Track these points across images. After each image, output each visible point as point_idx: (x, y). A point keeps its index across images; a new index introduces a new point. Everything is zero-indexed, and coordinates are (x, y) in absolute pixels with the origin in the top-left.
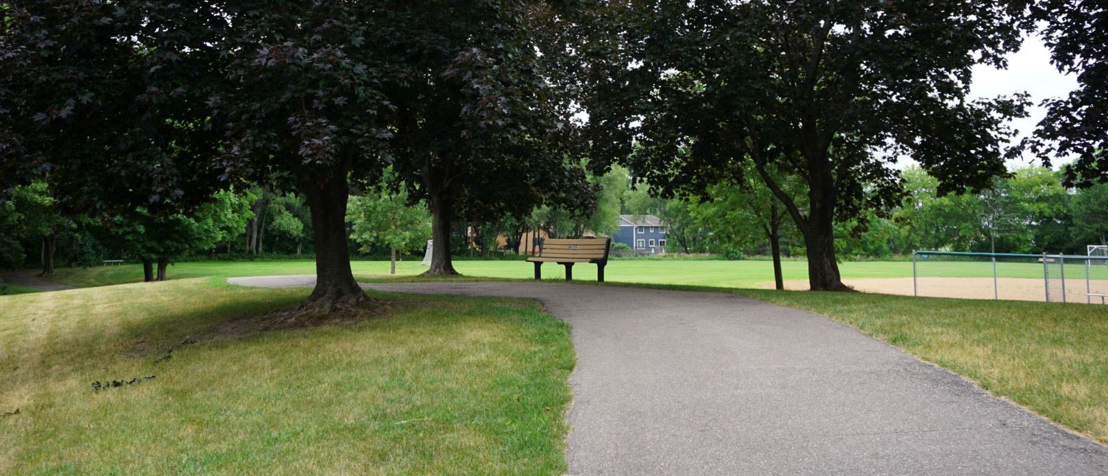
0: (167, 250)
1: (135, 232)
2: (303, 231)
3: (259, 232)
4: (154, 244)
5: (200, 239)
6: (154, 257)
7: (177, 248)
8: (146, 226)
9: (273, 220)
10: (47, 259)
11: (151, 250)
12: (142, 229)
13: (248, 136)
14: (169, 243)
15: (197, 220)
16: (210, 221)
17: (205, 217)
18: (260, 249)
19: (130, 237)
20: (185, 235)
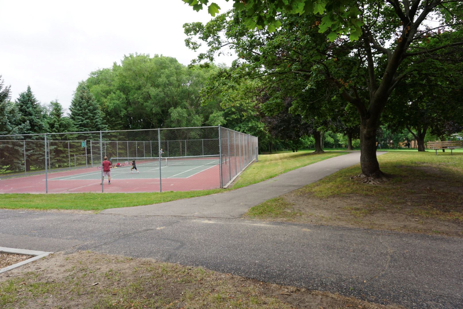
0: (297, 147)
1: (290, 142)
2: (334, 142)
3: (322, 142)
4: (295, 145)
5: (305, 144)
6: (295, 148)
7: (300, 146)
8: (293, 141)
9: (326, 139)
10: (271, 149)
11: (294, 146)
12: (292, 142)
13: (303, 130)
14: (298, 145)
15: (304, 139)
16: (307, 140)
17: (305, 139)
18: (323, 147)
19: (289, 144)
20: (301, 143)
